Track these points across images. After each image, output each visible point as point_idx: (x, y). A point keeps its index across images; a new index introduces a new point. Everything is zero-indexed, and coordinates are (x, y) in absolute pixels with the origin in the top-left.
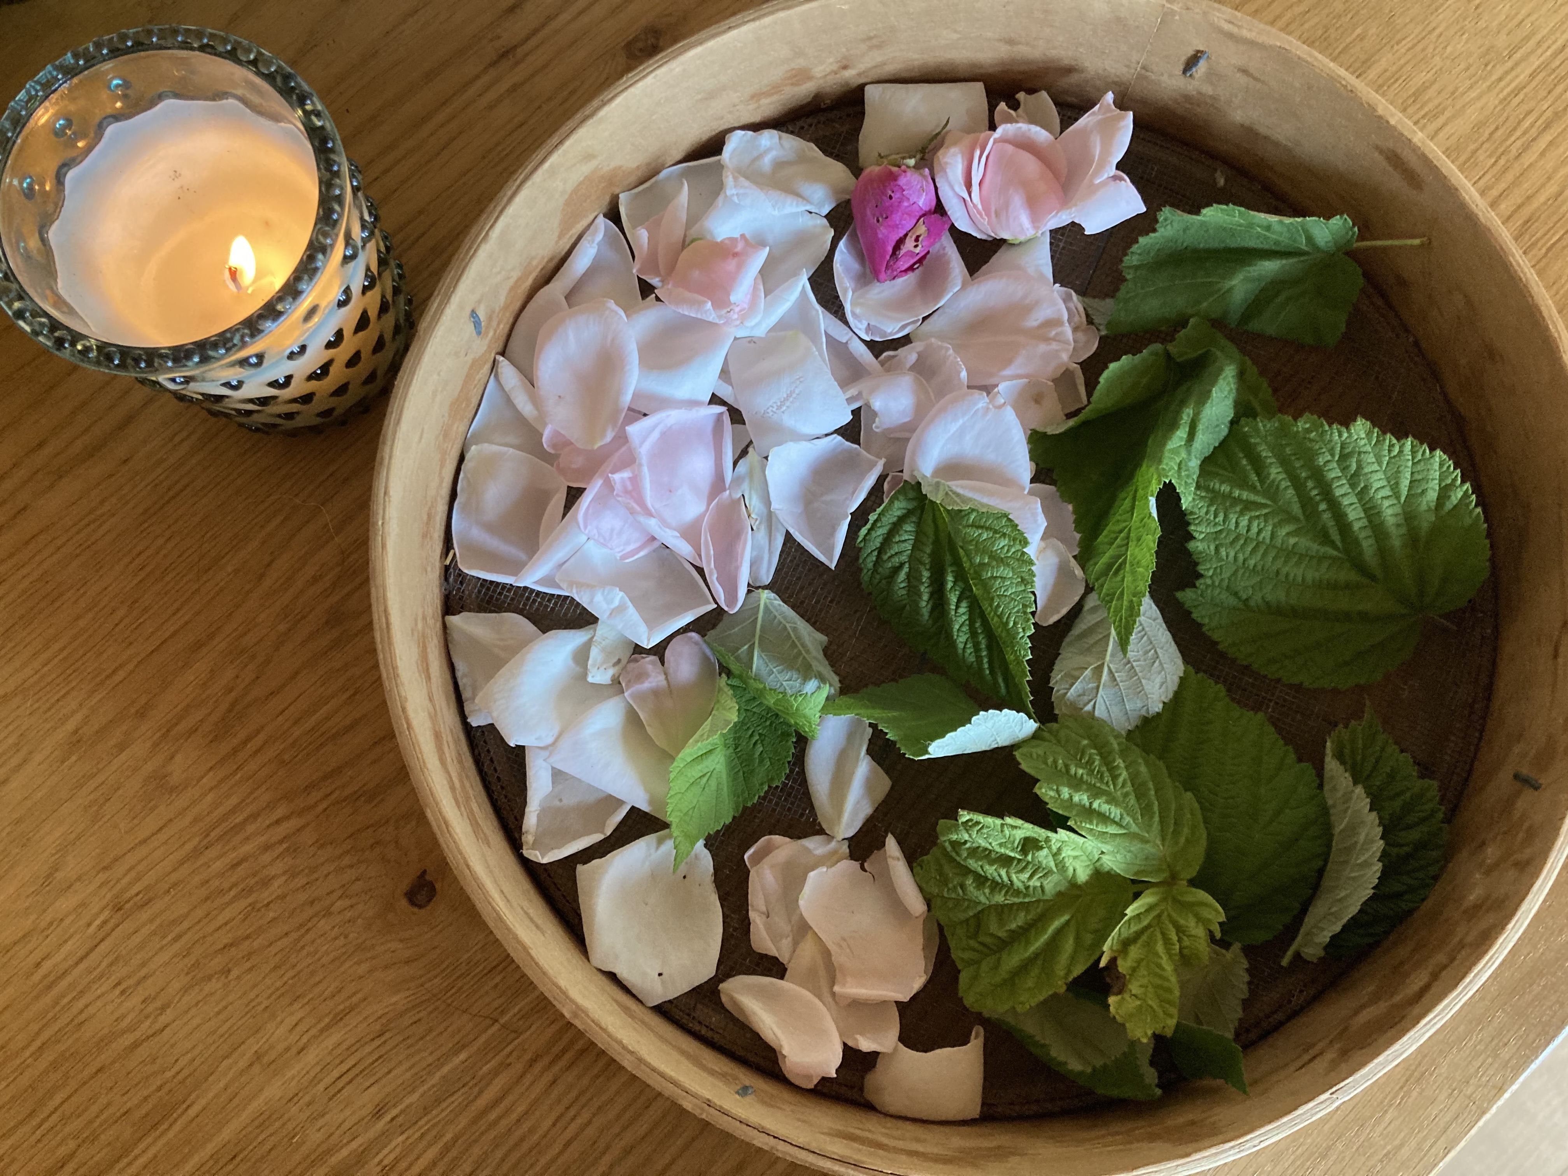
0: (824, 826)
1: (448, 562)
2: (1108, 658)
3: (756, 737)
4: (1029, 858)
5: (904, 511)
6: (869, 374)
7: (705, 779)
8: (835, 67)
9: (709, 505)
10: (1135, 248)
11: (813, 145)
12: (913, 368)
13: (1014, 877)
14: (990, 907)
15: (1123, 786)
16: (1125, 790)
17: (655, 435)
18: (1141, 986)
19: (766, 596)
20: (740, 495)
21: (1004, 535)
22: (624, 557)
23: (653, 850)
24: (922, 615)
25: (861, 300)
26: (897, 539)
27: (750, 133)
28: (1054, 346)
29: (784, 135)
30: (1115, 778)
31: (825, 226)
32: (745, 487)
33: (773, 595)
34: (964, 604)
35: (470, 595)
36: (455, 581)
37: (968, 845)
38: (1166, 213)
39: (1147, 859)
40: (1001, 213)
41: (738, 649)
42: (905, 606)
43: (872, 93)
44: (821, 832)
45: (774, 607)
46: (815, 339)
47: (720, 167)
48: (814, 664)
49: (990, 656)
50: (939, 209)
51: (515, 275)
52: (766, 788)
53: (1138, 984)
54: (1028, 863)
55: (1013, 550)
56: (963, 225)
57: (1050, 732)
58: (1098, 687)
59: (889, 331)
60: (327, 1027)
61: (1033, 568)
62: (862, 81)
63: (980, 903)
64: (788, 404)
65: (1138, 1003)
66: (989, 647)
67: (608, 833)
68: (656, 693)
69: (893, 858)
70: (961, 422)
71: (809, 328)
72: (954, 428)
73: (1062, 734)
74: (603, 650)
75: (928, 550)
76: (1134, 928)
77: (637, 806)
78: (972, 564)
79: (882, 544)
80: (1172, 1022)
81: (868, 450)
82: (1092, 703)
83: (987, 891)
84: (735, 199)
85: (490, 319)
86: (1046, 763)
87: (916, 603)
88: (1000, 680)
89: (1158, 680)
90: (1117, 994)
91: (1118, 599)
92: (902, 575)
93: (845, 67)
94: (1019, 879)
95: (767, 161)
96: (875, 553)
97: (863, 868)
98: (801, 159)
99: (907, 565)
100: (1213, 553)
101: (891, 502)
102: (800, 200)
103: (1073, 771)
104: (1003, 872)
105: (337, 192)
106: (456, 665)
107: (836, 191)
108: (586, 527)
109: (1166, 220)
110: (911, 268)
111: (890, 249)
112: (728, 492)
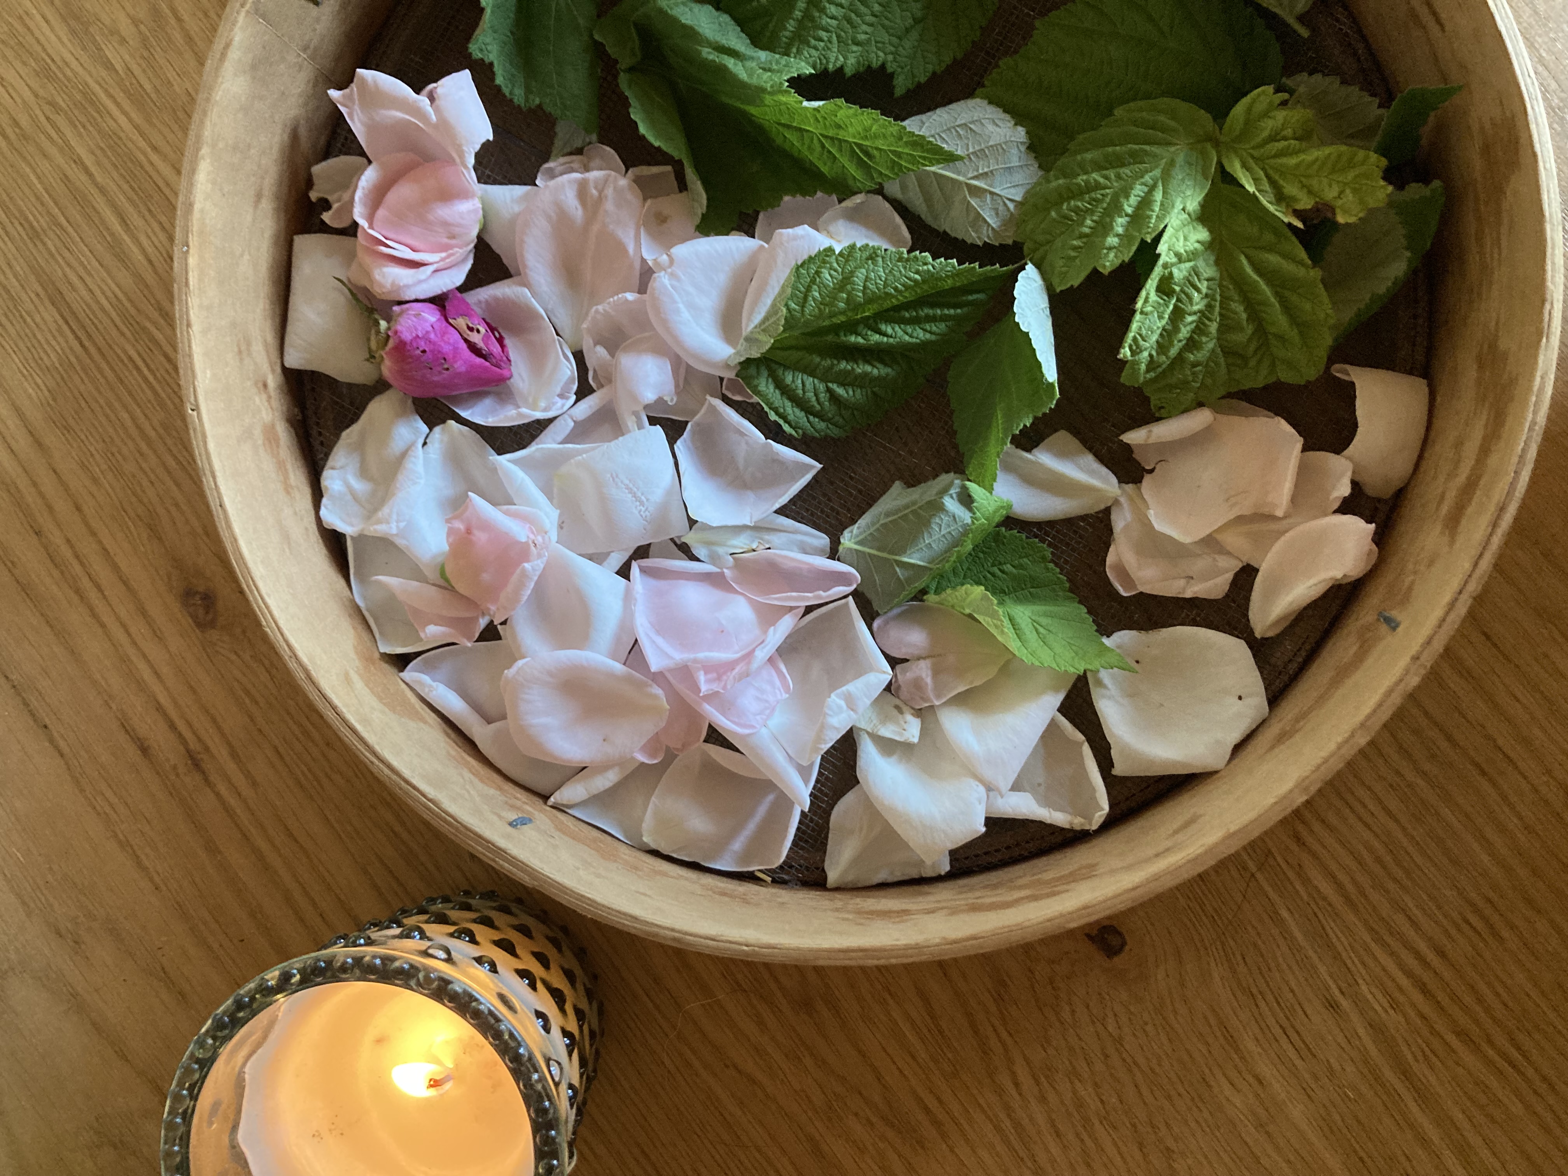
0: (1102, 507)
1: (769, 879)
2: (961, 178)
3: (995, 570)
4: (1177, 289)
5: (770, 380)
6: (611, 402)
7: (1041, 630)
8: (264, 397)
9: (737, 592)
10: (506, 91)
11: (344, 434)
12: (612, 354)
13: (1196, 308)
14: (1218, 339)
15: (1106, 178)
16: (1113, 176)
17: (660, 641)
18: (1330, 186)
19: (848, 540)
20: (730, 558)
21: (818, 273)
22: (787, 689)
23: (1108, 693)
24: (887, 375)
25: (530, 400)
26: (800, 392)
27: (324, 501)
28: (609, 191)
29: (330, 462)
30: (1098, 186)
31: (443, 429)
32: (721, 550)
33: (846, 533)
34: (883, 327)
35: (805, 859)
36: (788, 873)
37: (1154, 353)
38: (475, 49)
39: (1190, 164)
40: (451, 231)
41: (898, 578)
42: (874, 393)
43: (293, 360)
44: (1107, 511)
45: (861, 534)
46: (565, 457)
47: (360, 539)
48: (927, 498)
49: (942, 306)
50: (439, 301)
51: (467, 775)
52: (1051, 565)
53: (1327, 189)
54: (1182, 291)
55: (835, 265)
56: (458, 277)
57: (1035, 251)
58: (992, 193)
59: (569, 373)
60: (1237, 1050)
61: (858, 245)
62: (278, 370)
63: (1213, 351)
64: (639, 494)
65: (1348, 191)
66: (933, 306)
67: (1083, 738)
68: (936, 672)
69: (1148, 437)
70: (681, 306)
71: (554, 461)
72: (686, 315)
73: (1041, 238)
74: (883, 722)
75: (817, 359)
76: (1267, 187)
77: (1058, 704)
78: (843, 313)
79: (802, 410)
80: (1374, 157)
81: (694, 413)
82: (1007, 202)
83: (1204, 339)
84: (402, 525)
85: (513, 807)
86: (1076, 257)
87: (874, 380)
88: (970, 298)
89: (991, 127)
90: (1334, 214)
91: (900, 157)
92: (840, 391)
93: (265, 385)
94: (1198, 303)
95: (360, 486)
96: (811, 418)
97: (1151, 471)
98: (360, 447)
99: (830, 385)
100: (860, 48)
101: (758, 393)
102: (410, 452)
103: (1086, 230)
104: (1189, 319)
105: (378, 961)
106: (880, 881)
107: (402, 414)
108: (753, 727)
109: (481, 50)
110: (500, 340)
111: (479, 361)
112: (725, 571)
